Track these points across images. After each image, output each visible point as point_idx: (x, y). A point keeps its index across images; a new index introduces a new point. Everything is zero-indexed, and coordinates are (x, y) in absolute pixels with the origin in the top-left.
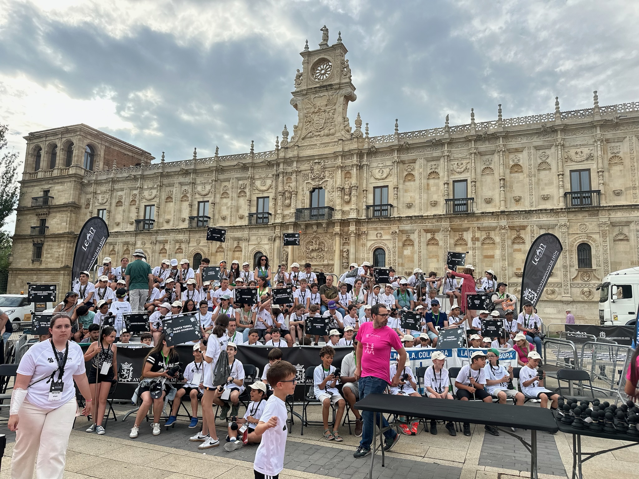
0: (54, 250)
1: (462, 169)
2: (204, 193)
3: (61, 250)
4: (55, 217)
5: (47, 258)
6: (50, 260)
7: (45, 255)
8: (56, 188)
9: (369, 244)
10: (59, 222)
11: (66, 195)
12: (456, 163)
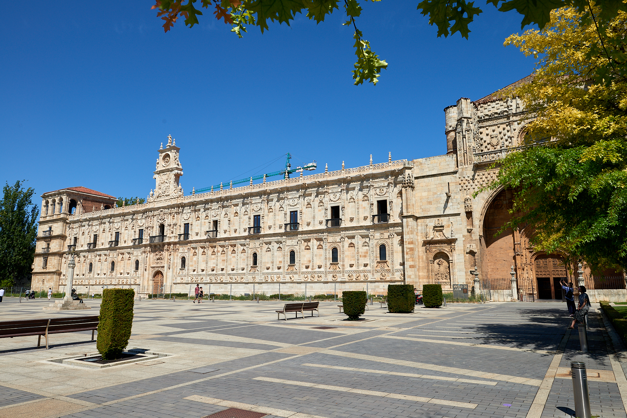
0: (53, 261)
1: (216, 215)
2: (117, 228)
3: (56, 261)
4: (54, 242)
5: (49, 266)
6: (50, 267)
7: (48, 264)
8: (55, 225)
9: (179, 254)
10: (55, 245)
11: (59, 230)
12: (214, 211)
